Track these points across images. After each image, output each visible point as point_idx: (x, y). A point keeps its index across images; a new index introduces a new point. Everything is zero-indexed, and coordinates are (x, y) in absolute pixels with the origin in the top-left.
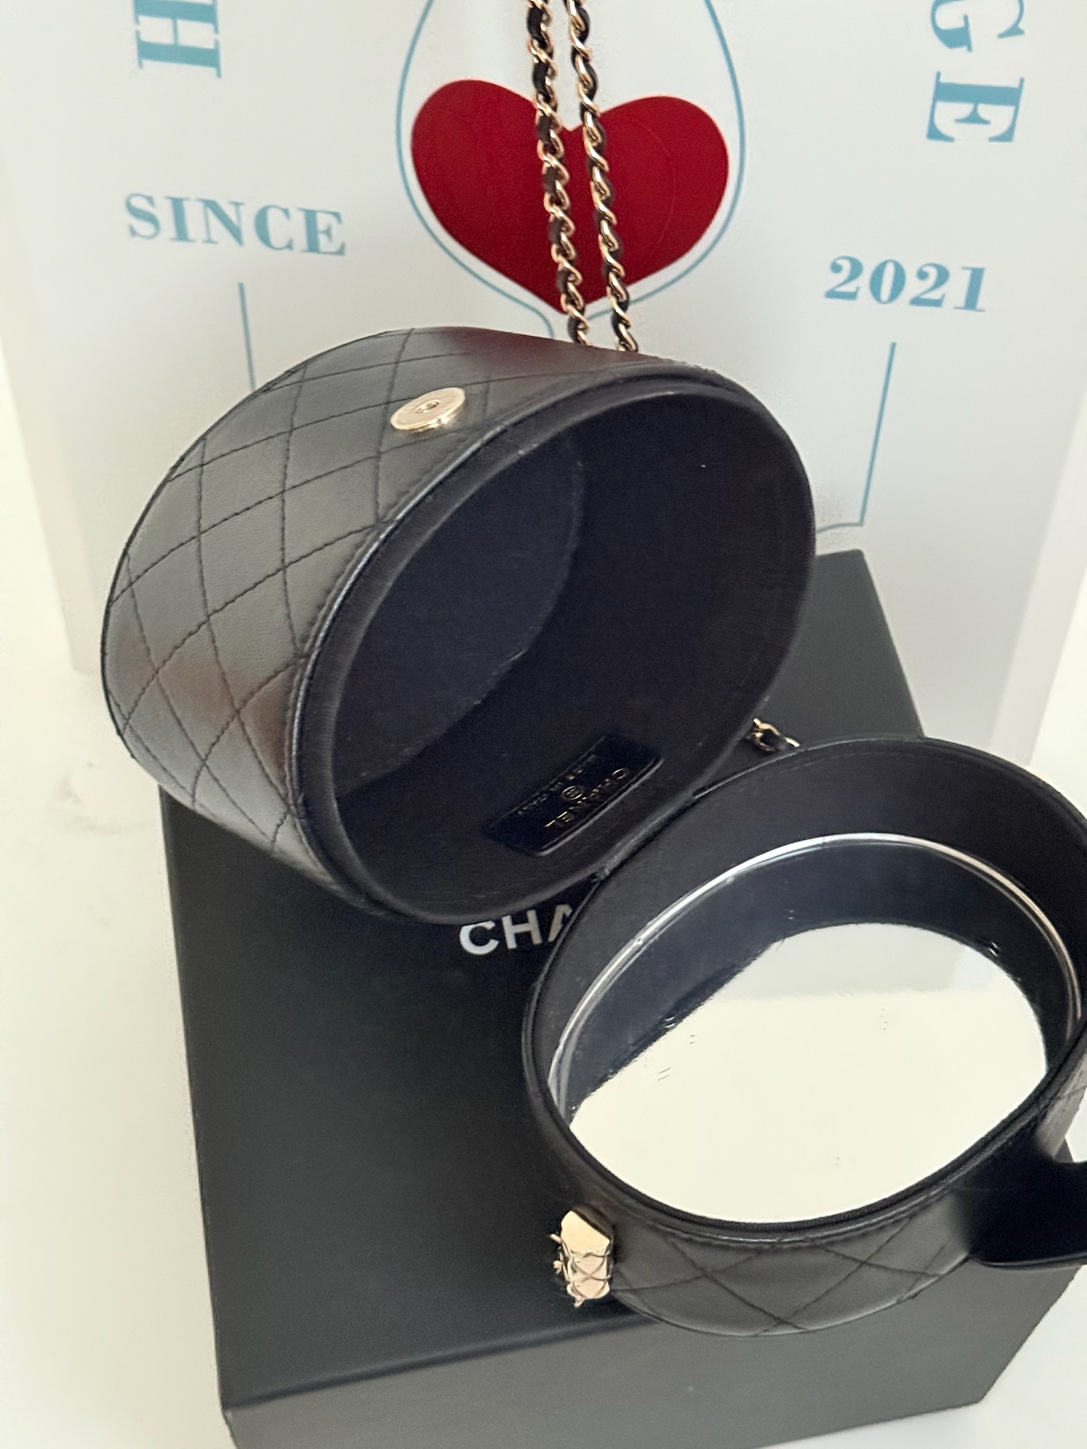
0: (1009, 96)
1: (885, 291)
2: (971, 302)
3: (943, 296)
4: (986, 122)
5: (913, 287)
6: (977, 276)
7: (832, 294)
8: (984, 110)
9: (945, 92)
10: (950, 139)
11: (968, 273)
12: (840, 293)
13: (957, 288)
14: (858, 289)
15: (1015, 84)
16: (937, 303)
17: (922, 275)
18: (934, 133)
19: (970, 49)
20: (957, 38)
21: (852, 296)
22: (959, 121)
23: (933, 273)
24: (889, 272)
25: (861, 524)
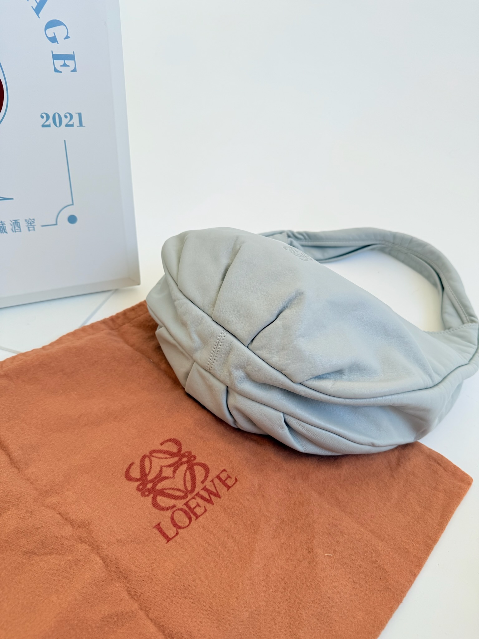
0: (71, 57)
1: (58, 124)
2: (81, 124)
3: (73, 123)
4: (69, 66)
5: (65, 121)
6: (80, 115)
7: (43, 126)
8: (67, 62)
9: (56, 57)
10: (61, 72)
11: (78, 114)
12: (45, 125)
13: (76, 120)
14: (50, 123)
15: (73, 54)
16: (72, 125)
17: (66, 117)
18: (56, 71)
19: (58, 43)
20: (53, 40)
21: (49, 126)
22: (61, 66)
23: (68, 115)
24: (57, 115)
25: (73, 204)
